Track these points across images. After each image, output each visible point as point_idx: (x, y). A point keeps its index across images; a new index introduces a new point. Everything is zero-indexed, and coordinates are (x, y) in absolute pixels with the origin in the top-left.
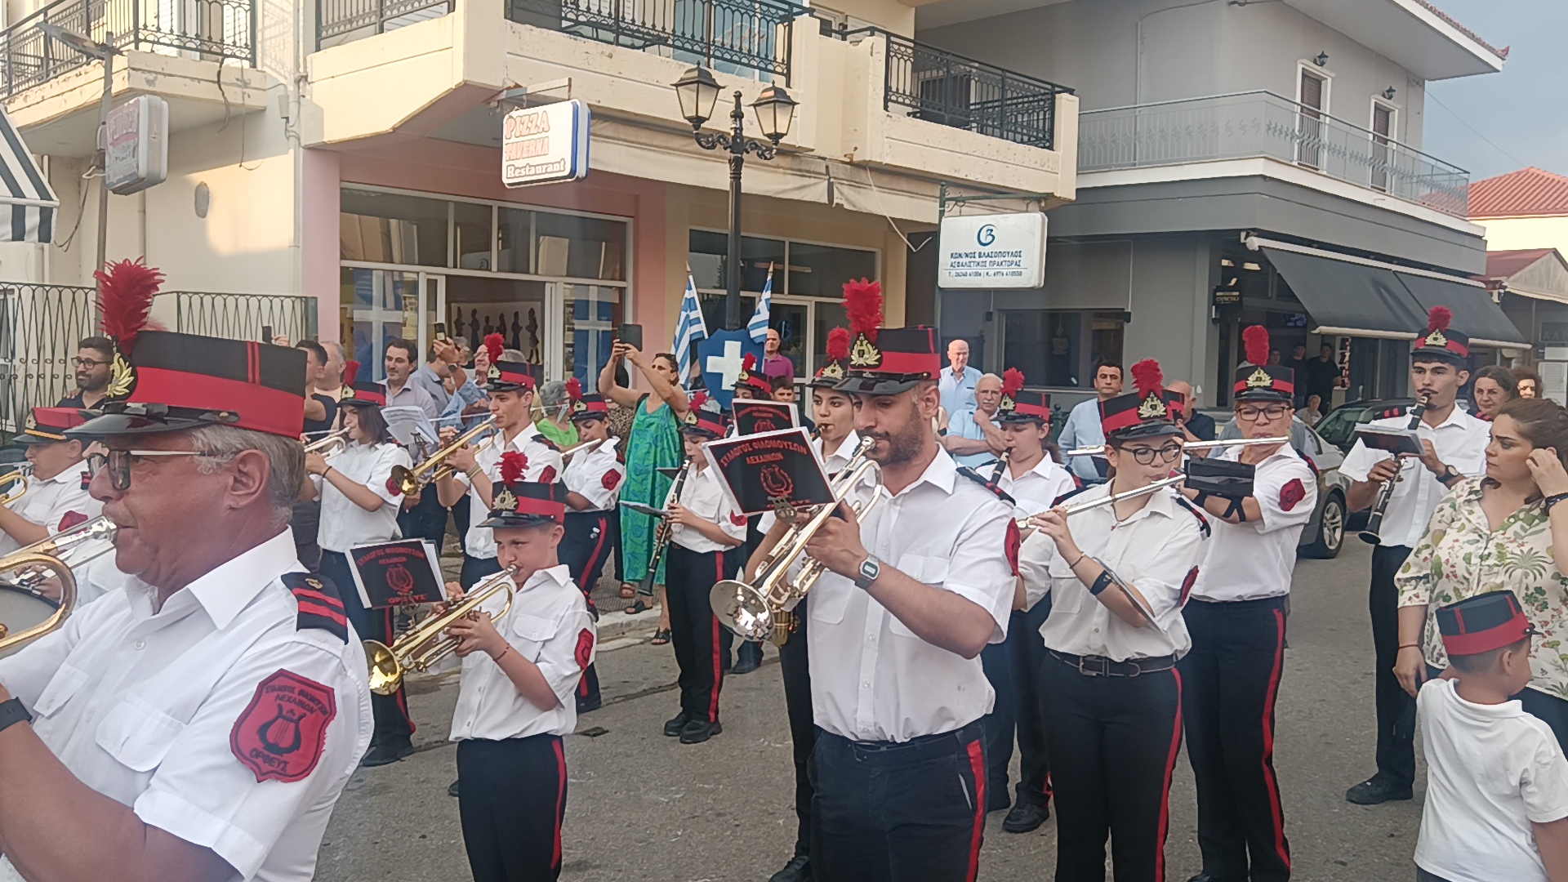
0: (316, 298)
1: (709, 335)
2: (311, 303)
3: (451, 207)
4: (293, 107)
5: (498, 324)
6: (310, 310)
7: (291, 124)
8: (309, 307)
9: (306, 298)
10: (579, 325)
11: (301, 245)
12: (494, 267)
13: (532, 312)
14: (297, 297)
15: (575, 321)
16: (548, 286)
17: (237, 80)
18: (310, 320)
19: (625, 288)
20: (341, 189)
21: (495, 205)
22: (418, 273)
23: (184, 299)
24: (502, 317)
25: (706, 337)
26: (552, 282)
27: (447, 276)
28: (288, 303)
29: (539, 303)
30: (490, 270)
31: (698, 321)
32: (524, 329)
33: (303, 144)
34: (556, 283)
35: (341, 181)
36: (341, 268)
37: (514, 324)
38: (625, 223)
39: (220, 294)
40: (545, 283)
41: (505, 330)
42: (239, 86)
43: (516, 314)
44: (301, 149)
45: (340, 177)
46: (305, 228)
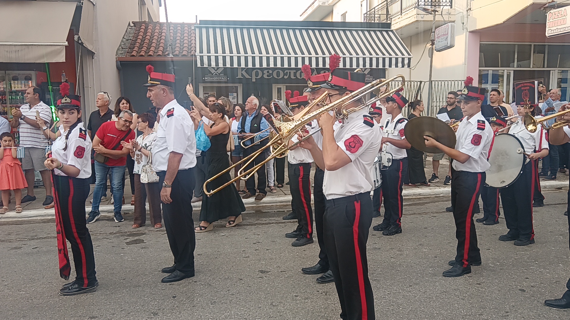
3: (516, 46)
4: (465, 19)
7: (465, 24)
10: (563, 85)
11: (467, 63)
12: (532, 66)
15: (562, 84)
16: (551, 72)
17: (447, 13)
20: (480, 44)
21: (533, 44)
22: (504, 70)
23: (433, 82)
26: (553, 70)
27: (514, 70)
30: (529, 67)
33: (468, 31)
34: (555, 70)
35: (480, 41)
36: (479, 70)
40: (550, 71)
42: (447, 15)
44: (468, 33)
45: (480, 40)
46: (468, 58)
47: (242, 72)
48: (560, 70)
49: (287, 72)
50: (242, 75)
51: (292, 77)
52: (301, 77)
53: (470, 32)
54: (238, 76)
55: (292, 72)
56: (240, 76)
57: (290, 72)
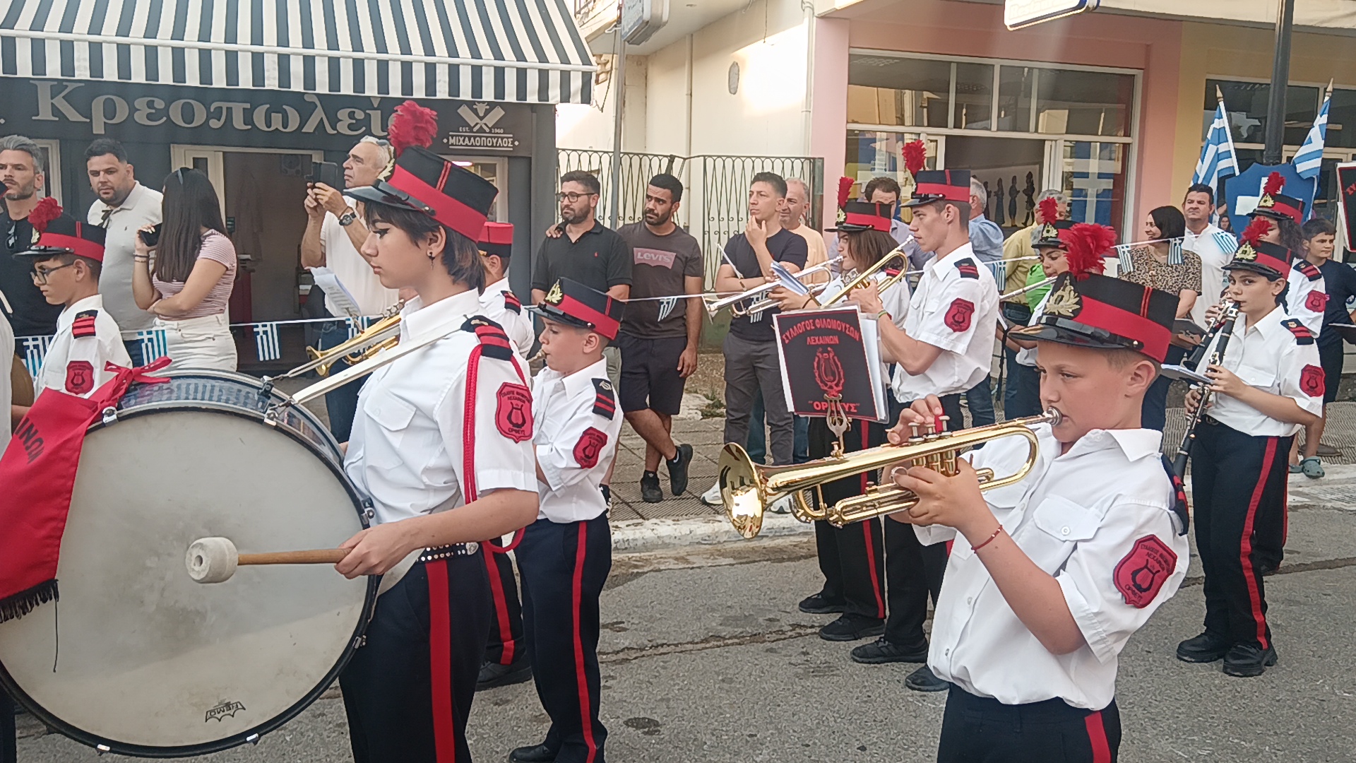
0: (823, 159)
1: (1241, 171)
2: (818, 163)
3: (954, 68)
5: (996, 189)
6: (817, 170)
8: (816, 166)
9: (814, 159)
10: (1078, 184)
11: (811, 110)
12: (994, 127)
13: (1030, 175)
14: (806, 159)
15: (1074, 180)
16: (1047, 144)
18: (817, 180)
19: (1129, 144)
20: (850, 55)
21: (997, 63)
22: (919, 134)
23: (709, 161)
24: (1000, 181)
25: (1237, 173)
26: (1052, 140)
27: (947, 136)
28: (798, 163)
29: (1037, 166)
30: (990, 130)
31: (1227, 155)
32: (1021, 192)
33: (816, 14)
34: (1056, 141)
35: (850, 47)
36: (847, 130)
37: (1012, 187)
38: (1134, 75)
39: (739, 157)
40: (1044, 141)
41: (1003, 194)
43: (1014, 178)
44: (815, 18)
45: (849, 43)
46: (814, 93)
47: (53, 101)
48: (1071, 142)
49: (221, 108)
50: (55, 111)
51: (238, 123)
52: (269, 126)
53: (824, 17)
54: (38, 115)
55: (238, 109)
56: (45, 114)
57: (229, 110)
